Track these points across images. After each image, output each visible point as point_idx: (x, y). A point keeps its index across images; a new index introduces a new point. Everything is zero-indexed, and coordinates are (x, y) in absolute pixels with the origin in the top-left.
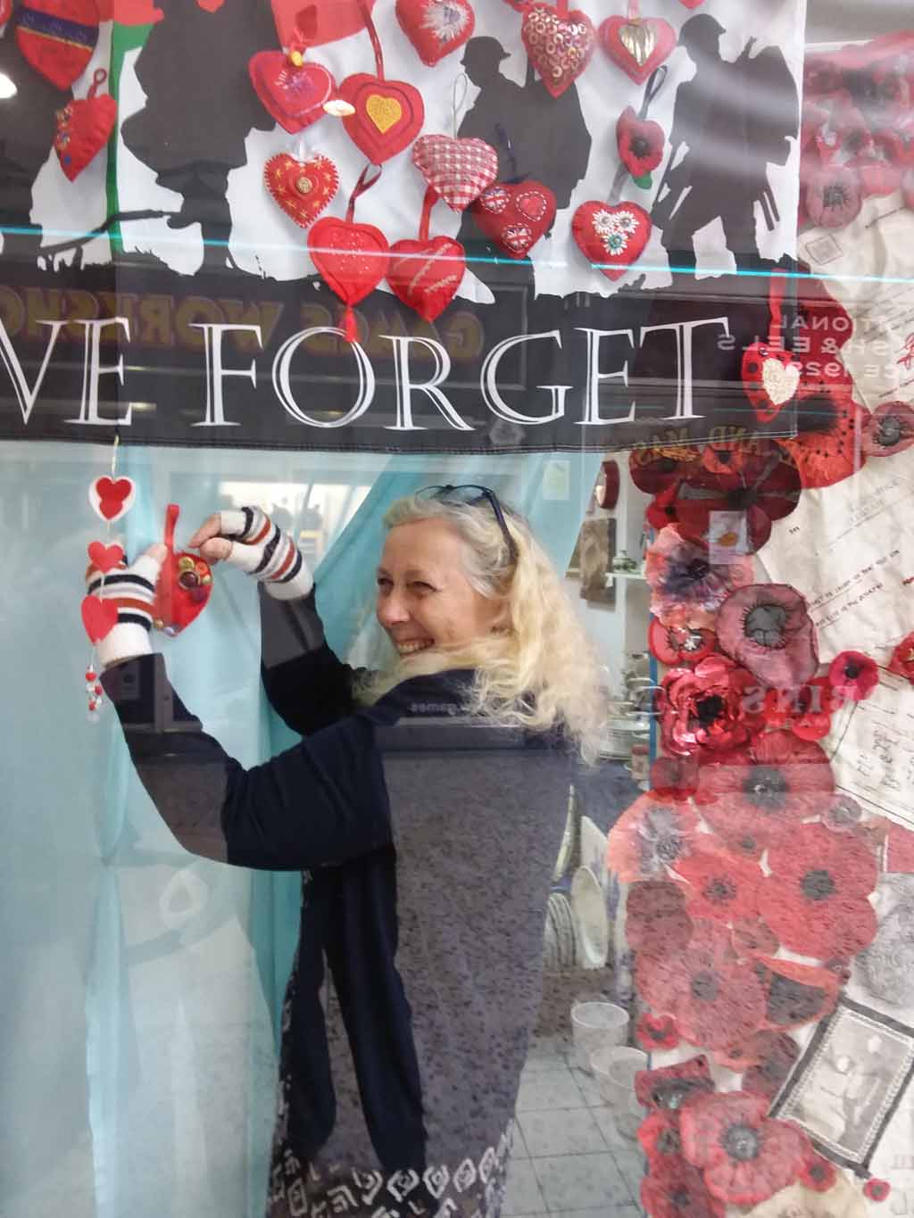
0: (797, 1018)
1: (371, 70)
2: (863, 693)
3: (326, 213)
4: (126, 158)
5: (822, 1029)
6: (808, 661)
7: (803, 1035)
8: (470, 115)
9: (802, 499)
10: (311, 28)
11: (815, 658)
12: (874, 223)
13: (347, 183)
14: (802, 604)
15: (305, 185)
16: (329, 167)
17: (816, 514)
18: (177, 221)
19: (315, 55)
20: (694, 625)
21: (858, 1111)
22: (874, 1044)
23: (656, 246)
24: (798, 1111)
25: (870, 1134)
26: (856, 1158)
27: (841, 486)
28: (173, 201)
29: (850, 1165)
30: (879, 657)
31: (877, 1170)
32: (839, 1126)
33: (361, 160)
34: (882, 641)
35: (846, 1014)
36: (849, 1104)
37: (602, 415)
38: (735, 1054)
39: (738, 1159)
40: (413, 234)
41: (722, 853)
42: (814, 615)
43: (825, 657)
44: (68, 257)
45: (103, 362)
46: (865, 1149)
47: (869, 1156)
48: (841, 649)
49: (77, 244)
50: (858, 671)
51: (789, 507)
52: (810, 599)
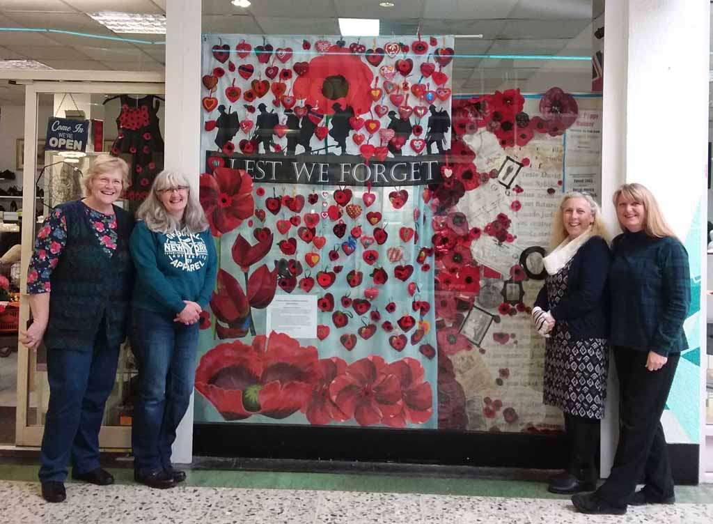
0: (465, 310)
1: (371, 118)
2: (479, 236)
3: (363, 143)
4: (329, 137)
5: (469, 313)
6: (466, 229)
7: (465, 314)
8: (390, 125)
9: (465, 194)
10: (360, 112)
11: (468, 228)
12: (480, 133)
13: (367, 138)
14: (465, 217)
15: (359, 139)
16: (363, 135)
17: (468, 196)
18: (337, 147)
19: (361, 116)
20: (443, 221)
21: (477, 332)
22: (481, 316)
23: (425, 148)
24: (464, 332)
25: (480, 338)
26: (478, 343)
27: (473, 191)
28: (337, 143)
29: (476, 344)
30: (482, 228)
31: (482, 346)
32: (473, 335)
33: (369, 134)
34: (483, 224)
35: (474, 309)
36: (475, 330)
37: (415, 178)
38: (451, 319)
39: (451, 343)
40: (379, 146)
41: (448, 273)
42: (468, 219)
43: (470, 229)
44: (316, 152)
45: (323, 171)
46: (479, 341)
47: (480, 343)
48: (474, 226)
49: (318, 150)
50: (477, 232)
51: (462, 195)
52: (466, 215)
